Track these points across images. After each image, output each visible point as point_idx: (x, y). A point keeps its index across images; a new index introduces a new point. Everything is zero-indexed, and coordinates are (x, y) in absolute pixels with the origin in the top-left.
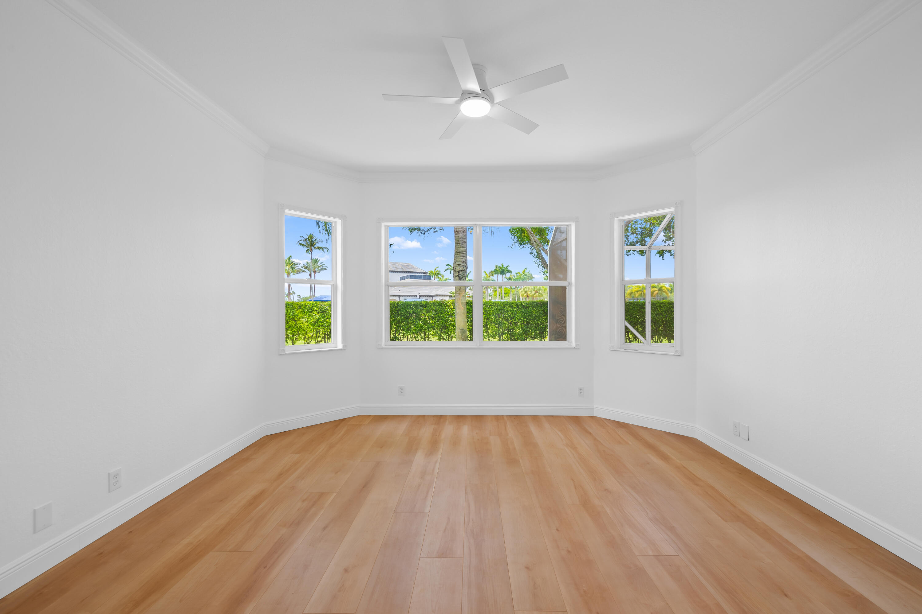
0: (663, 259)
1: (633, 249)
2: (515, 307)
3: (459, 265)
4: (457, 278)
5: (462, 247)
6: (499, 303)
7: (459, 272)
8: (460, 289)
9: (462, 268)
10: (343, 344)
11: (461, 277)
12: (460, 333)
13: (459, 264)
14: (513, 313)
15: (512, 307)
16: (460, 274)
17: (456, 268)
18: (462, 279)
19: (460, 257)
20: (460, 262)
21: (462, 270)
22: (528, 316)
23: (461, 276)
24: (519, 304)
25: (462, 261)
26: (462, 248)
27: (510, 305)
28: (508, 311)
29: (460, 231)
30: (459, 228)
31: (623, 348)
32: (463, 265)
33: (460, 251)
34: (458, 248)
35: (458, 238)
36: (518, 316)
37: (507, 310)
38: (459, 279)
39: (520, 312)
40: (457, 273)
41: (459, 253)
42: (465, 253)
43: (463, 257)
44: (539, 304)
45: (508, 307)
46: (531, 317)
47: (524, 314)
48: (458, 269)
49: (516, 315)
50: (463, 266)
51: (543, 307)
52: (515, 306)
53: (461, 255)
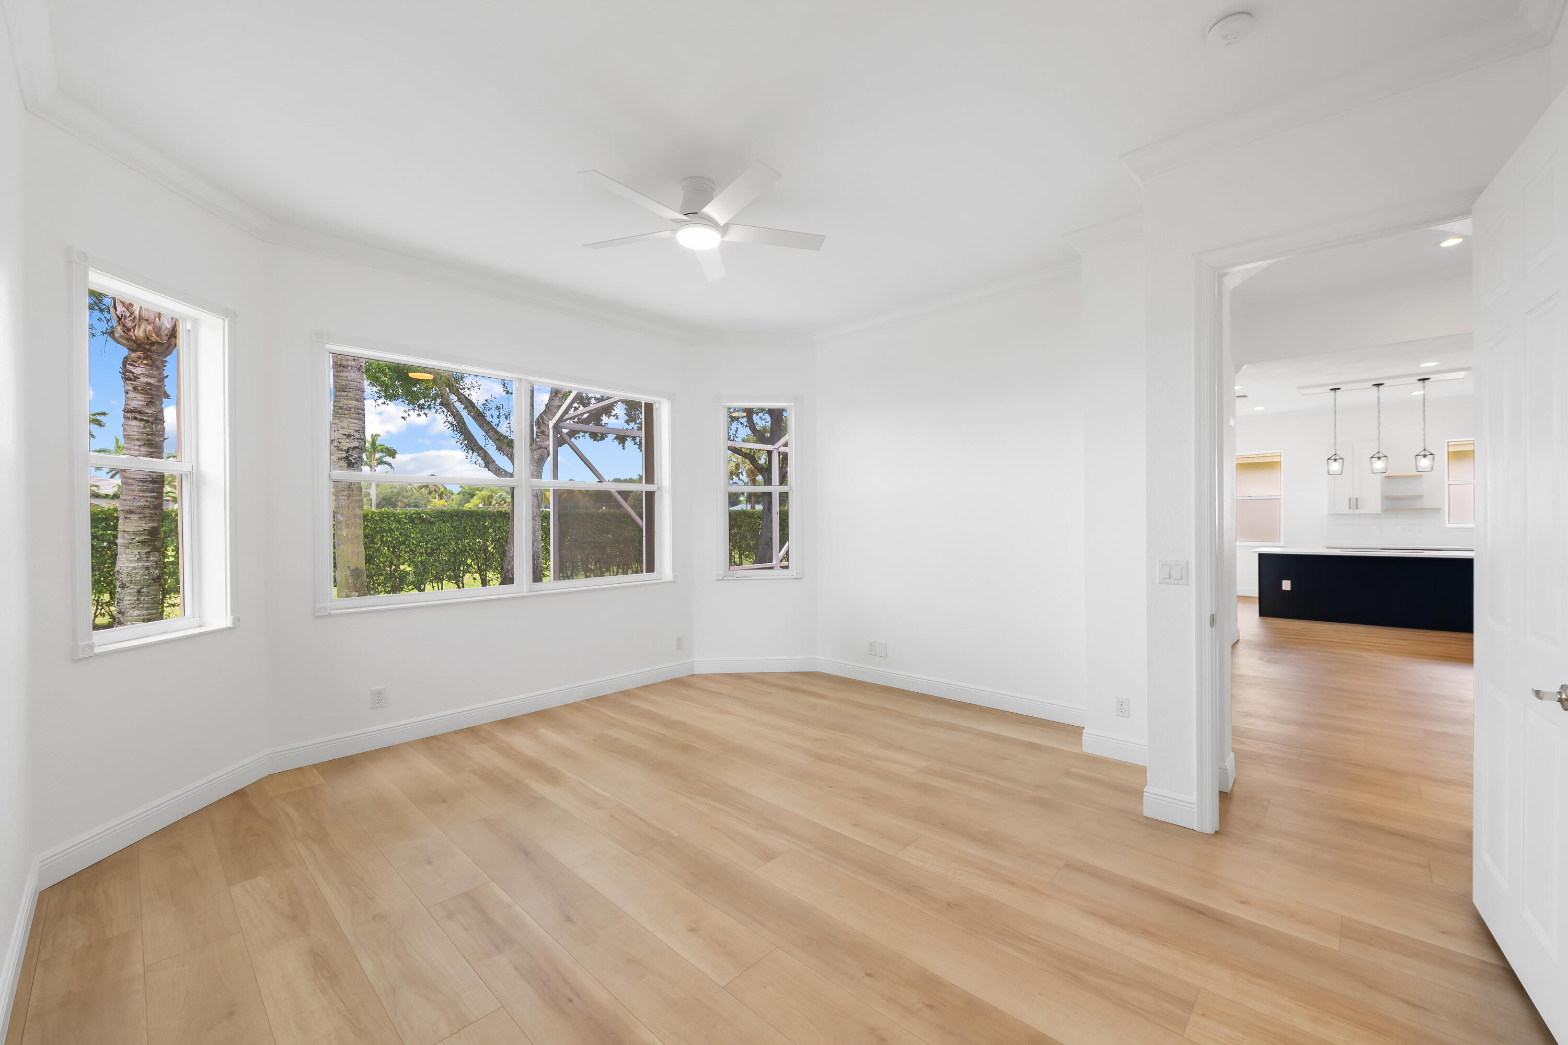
0: (624, 449)
1: (585, 430)
2: (405, 521)
3: (349, 436)
4: (343, 463)
5: (355, 400)
6: (370, 515)
7: (348, 451)
8: (349, 487)
9: (356, 444)
10: (231, 615)
11: (353, 461)
12: (350, 577)
13: (347, 433)
14: (402, 533)
15: (399, 521)
16: (351, 456)
17: (340, 442)
18: (355, 465)
19: (350, 420)
20: (350, 431)
21: (355, 448)
22: (436, 539)
23: (354, 459)
24: (414, 516)
25: (357, 429)
26: (356, 402)
27: (395, 517)
28: (393, 530)
29: (352, 367)
30: (349, 360)
31: (734, 576)
32: (358, 436)
33: (350, 408)
34: (346, 402)
35: (347, 380)
36: (413, 538)
37: (390, 528)
38: (349, 466)
39: (417, 531)
40: (344, 452)
41: (346, 412)
42: (362, 412)
43: (358, 421)
44: (455, 516)
45: (392, 521)
46: (441, 540)
47: (427, 535)
48: (346, 444)
49: (410, 537)
50: (358, 439)
51: (463, 522)
52: (406, 519)
53: (354, 415)
